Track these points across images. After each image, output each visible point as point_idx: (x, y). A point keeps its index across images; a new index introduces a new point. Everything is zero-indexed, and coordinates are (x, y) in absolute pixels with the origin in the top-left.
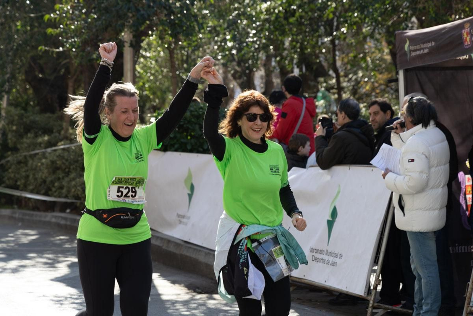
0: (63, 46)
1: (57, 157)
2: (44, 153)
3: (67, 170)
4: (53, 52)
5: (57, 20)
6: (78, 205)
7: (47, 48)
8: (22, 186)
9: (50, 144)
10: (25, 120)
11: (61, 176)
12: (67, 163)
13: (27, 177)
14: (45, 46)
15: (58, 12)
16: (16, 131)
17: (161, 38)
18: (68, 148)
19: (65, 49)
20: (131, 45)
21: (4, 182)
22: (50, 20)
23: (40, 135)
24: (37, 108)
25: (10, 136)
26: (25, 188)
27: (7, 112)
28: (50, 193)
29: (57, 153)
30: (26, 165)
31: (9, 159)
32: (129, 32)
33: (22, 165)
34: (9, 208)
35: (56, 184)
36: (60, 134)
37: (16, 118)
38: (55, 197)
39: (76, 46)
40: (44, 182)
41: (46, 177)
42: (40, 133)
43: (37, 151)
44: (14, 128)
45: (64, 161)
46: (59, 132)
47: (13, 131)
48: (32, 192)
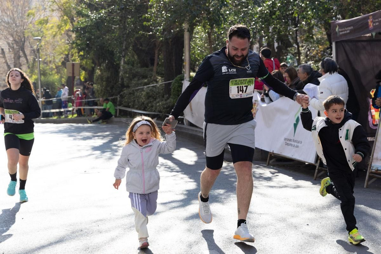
0: (152, 32)
1: (150, 90)
2: (143, 88)
3: (155, 97)
4: (147, 35)
5: (149, 17)
6: (161, 115)
7: (143, 32)
8: (131, 106)
9: (146, 84)
10: (133, 71)
11: (152, 101)
12: (155, 94)
13: (135, 101)
14: (143, 31)
15: (149, 13)
16: (128, 77)
17: (204, 27)
18: (156, 86)
19: (153, 33)
20: (188, 31)
21: (122, 104)
22: (145, 18)
23: (141, 79)
24: (139, 65)
25: (125, 80)
26: (133, 107)
27: (124, 67)
28: (146, 109)
29: (150, 88)
30: (134, 95)
31: (125, 91)
32: (186, 24)
33: (132, 95)
34: (125, 117)
35: (149, 105)
36: (151, 78)
37: (128, 70)
38: (149, 111)
39: (159, 31)
40: (143, 103)
41: (144, 101)
42: (141, 78)
43: (139, 88)
44: (127, 75)
45: (153, 92)
46: (151, 77)
47: (127, 77)
48: (137, 109)
